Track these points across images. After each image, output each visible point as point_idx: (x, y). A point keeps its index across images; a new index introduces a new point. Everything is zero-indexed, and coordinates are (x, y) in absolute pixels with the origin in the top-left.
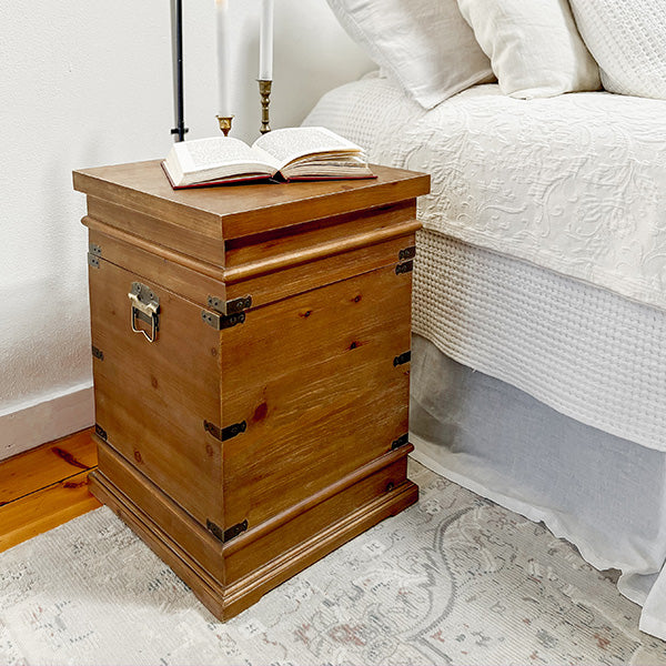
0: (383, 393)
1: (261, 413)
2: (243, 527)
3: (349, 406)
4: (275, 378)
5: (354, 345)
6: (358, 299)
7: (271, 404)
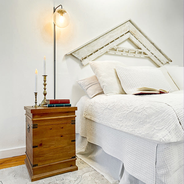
0: (69, 147)
1: (41, 145)
2: (37, 165)
3: (61, 147)
4: (44, 139)
5: (62, 136)
6: (62, 128)
7: (43, 144)
